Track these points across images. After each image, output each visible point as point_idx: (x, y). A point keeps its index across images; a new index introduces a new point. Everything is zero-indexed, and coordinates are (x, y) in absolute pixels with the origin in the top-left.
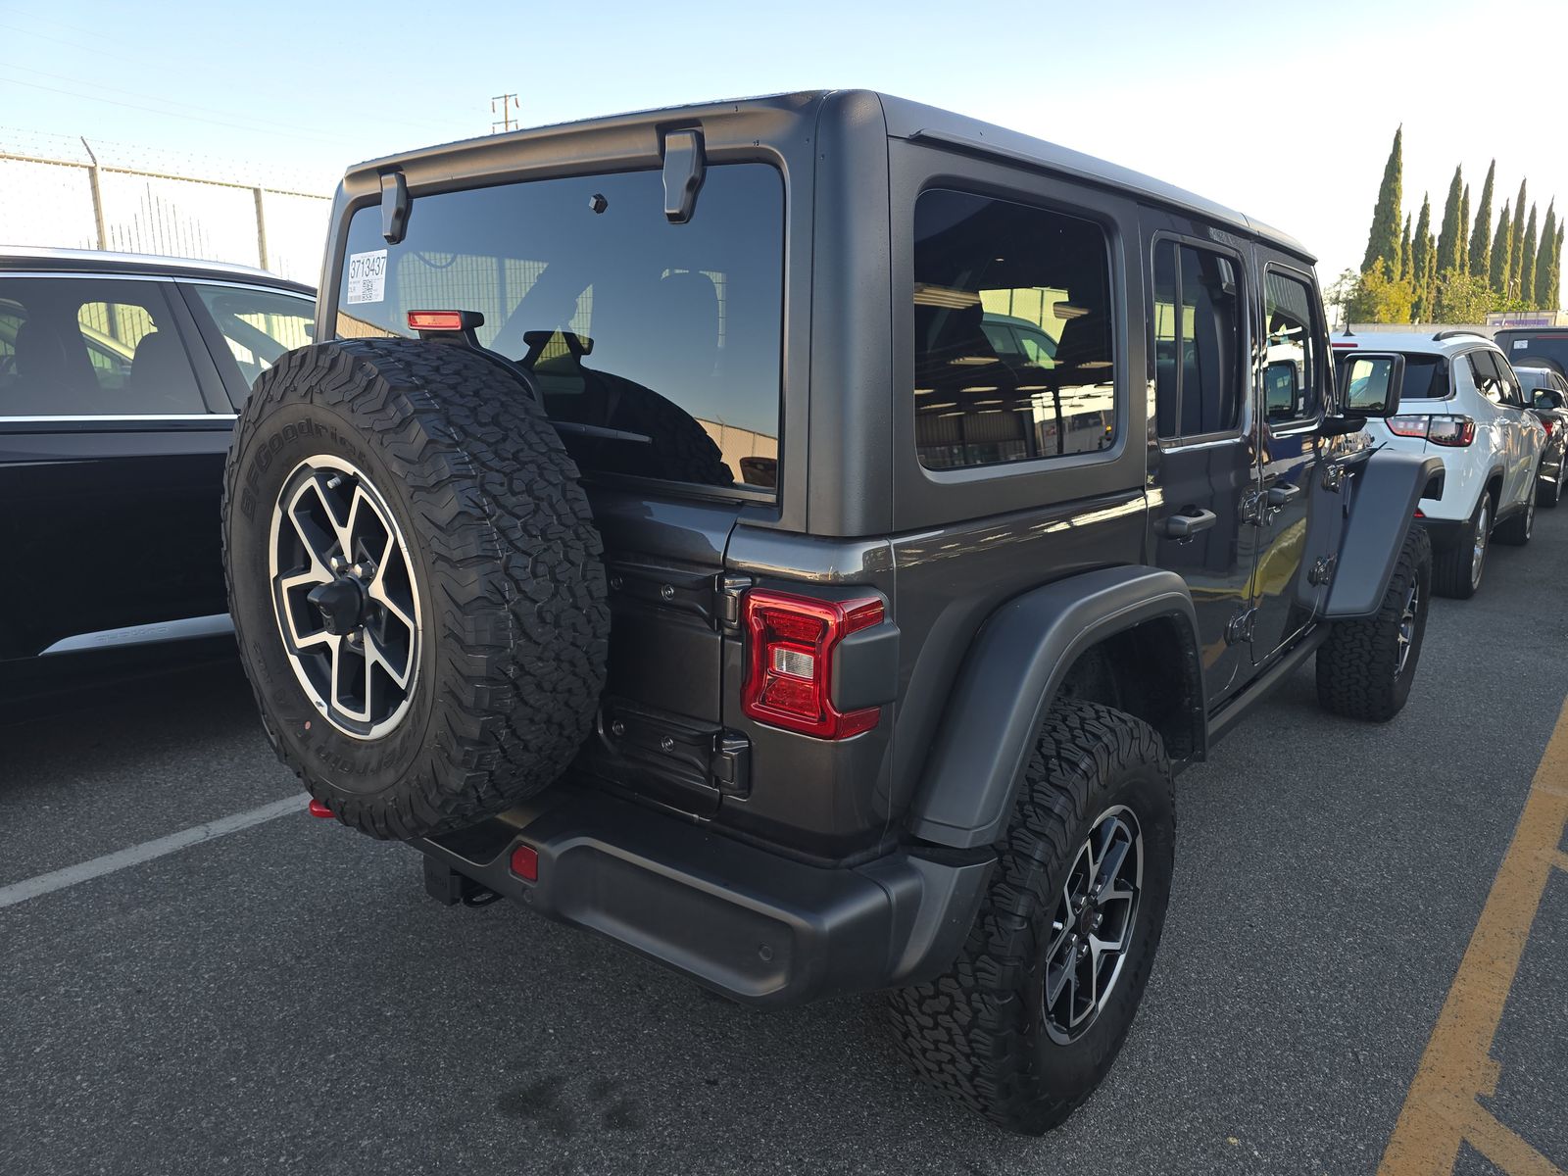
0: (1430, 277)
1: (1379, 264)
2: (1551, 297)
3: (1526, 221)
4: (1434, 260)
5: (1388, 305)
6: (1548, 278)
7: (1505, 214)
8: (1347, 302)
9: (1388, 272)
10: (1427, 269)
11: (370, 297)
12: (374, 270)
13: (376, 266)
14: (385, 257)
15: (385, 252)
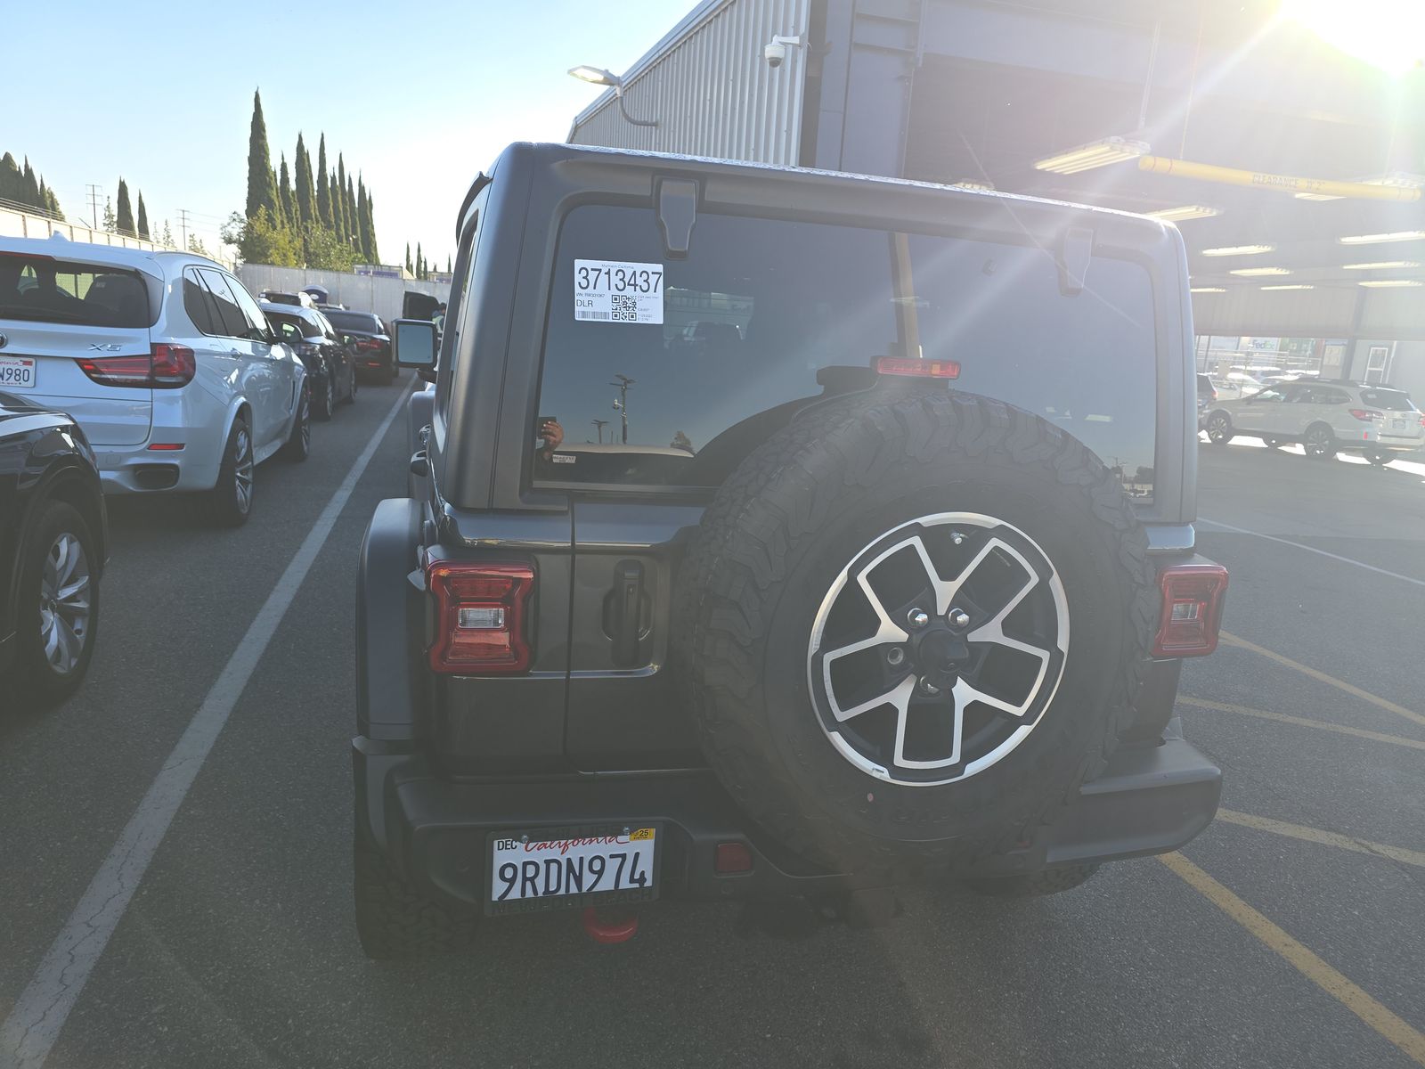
0: (298, 227)
1: (262, 210)
2: (373, 252)
3: (347, 188)
4: (298, 213)
5: (276, 249)
6: (369, 237)
7: (333, 178)
8: (238, 242)
9: (270, 219)
10: (295, 220)
11: (632, 316)
12: (635, 285)
13: (640, 281)
14: (660, 274)
15: (659, 268)
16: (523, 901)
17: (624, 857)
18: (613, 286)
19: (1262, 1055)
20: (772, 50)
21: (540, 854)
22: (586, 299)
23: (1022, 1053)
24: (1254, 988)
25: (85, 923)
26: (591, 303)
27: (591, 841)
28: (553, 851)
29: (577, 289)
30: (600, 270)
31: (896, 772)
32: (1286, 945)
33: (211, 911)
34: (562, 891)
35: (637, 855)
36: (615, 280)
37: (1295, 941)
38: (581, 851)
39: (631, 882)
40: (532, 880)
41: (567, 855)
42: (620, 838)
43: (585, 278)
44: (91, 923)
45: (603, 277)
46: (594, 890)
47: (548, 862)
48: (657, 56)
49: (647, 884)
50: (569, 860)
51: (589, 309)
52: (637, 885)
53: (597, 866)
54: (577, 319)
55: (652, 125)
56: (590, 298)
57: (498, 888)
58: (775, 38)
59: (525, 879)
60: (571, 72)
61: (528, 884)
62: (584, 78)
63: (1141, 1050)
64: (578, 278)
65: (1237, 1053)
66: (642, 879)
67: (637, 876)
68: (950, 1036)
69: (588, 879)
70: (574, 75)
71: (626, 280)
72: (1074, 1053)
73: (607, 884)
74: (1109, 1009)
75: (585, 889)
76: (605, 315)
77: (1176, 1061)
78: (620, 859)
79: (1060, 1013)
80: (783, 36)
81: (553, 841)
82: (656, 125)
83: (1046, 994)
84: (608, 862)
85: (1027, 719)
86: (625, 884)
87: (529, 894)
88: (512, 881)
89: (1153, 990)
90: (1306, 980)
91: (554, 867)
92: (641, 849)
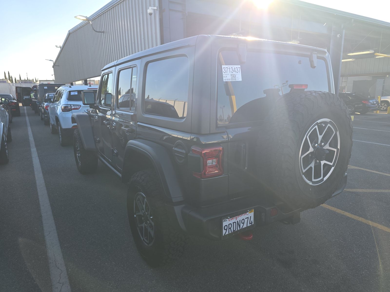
11: (235, 79)
12: (235, 71)
13: (236, 70)
14: (240, 68)
15: (239, 66)
16: (229, 234)
18: (231, 72)
20: (150, 10)
21: (232, 221)
22: (225, 75)
25: (58, 283)
26: (226, 77)
27: (242, 215)
28: (234, 220)
29: (223, 73)
30: (227, 68)
31: (313, 182)
33: (95, 269)
34: (236, 230)
35: (251, 216)
36: (231, 70)
38: (240, 218)
39: (250, 224)
40: (230, 228)
41: (237, 220)
42: (247, 213)
43: (225, 70)
44: (60, 282)
45: (228, 69)
46: (243, 228)
47: (233, 223)
48: (101, 12)
49: (253, 224)
50: (238, 221)
51: (226, 78)
52: (251, 225)
53: (243, 221)
54: (224, 81)
55: (102, 32)
56: (226, 75)
57: (224, 231)
58: (150, 8)
59: (229, 228)
60: (75, 17)
61: (230, 229)
62: (79, 19)
64: (223, 70)
66: (252, 222)
67: (251, 222)
69: (242, 225)
70: (77, 18)
71: (233, 70)
73: (245, 226)
75: (241, 228)
76: (230, 79)
78: (247, 219)
80: (154, 7)
81: (234, 217)
82: (103, 32)
84: (245, 220)
85: (333, 166)
86: (249, 225)
87: (230, 232)
88: (226, 230)
91: (235, 224)
92: (251, 215)
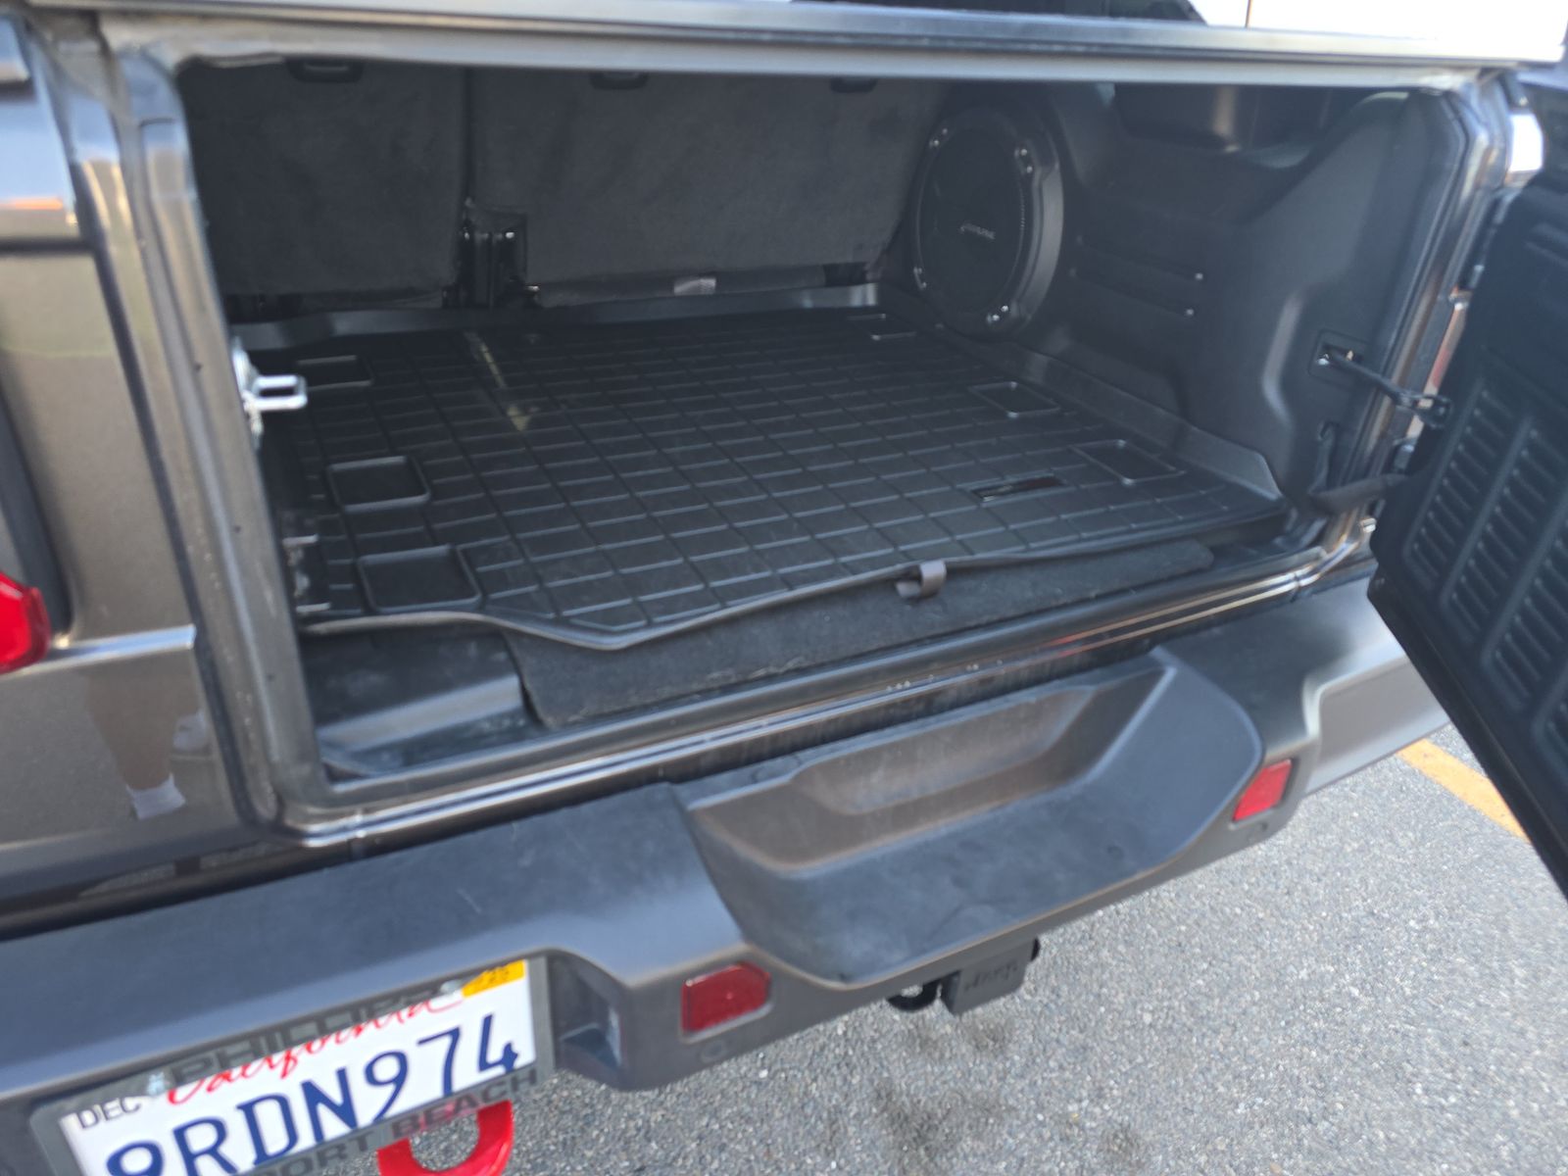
17: (455, 1034)
19: (1455, 948)
21: (217, 1101)
23: (1148, 1018)
24: (1410, 834)
27: (360, 1030)
28: (257, 1083)
32: (1426, 756)
35: (488, 1022)
37: (1435, 747)
38: (333, 1057)
39: (481, 1071)
40: (212, 1150)
41: (297, 1078)
46: (390, 1114)
47: (248, 1109)
49: (523, 1062)
50: (306, 1085)
52: (499, 1071)
53: (387, 1069)
59: (190, 1156)
61: (204, 1162)
63: (1303, 974)
65: (1425, 951)
66: (509, 1054)
67: (495, 1053)
68: (1039, 1009)
69: (371, 1101)
72: (1217, 1001)
73: (419, 1094)
74: (1242, 909)
75: (365, 1120)
77: (1353, 984)
78: (446, 1041)
79: (1180, 931)
81: (247, 1064)
83: (1153, 900)
84: (415, 1056)
86: (468, 1078)
88: (152, 1174)
89: (1289, 863)
90: (1466, 808)
91: (267, 1108)
92: (496, 1004)
